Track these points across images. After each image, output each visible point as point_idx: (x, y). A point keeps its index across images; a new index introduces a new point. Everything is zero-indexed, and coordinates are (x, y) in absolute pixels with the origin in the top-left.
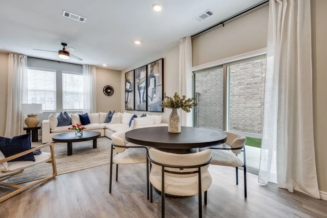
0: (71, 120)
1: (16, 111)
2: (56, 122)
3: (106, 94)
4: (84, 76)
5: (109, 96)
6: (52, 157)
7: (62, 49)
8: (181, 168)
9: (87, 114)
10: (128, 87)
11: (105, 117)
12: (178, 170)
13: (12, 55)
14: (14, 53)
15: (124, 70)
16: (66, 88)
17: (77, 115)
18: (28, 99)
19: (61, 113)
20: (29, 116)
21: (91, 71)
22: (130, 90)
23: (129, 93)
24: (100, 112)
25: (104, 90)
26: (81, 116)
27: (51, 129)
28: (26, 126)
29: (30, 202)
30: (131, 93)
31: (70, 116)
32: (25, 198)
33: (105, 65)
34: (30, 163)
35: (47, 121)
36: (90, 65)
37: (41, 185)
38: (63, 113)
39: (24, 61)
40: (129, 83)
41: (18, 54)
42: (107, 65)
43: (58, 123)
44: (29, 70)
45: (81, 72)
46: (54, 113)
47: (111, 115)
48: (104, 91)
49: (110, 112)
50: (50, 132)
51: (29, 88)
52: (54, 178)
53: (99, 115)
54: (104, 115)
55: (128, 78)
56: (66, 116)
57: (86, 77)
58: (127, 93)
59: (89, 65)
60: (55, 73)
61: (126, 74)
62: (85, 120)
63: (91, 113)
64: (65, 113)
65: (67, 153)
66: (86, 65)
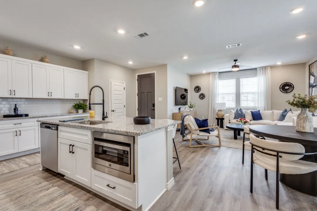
0: (245, 115)
1: (213, 107)
2: (233, 116)
3: (283, 91)
4: (258, 78)
5: (287, 93)
6: (219, 134)
7: (234, 65)
8: (264, 149)
9: (259, 111)
10: (312, 81)
11: (279, 115)
12: (261, 150)
13: (211, 73)
14: (212, 73)
15: (308, 61)
16: (243, 90)
17: (249, 112)
18: (219, 100)
19: (237, 110)
20: (218, 111)
21: (265, 72)
22: (314, 85)
23: (313, 89)
24: (274, 110)
25: (281, 87)
26: (254, 113)
27: (230, 120)
28: (217, 117)
29: (205, 151)
30: (315, 88)
31: (244, 112)
32: (204, 149)
33: (279, 63)
34: (208, 134)
35: (228, 115)
36: (264, 67)
37: (213, 147)
38: (239, 109)
39: (217, 76)
40: (313, 76)
41: (214, 73)
42: (282, 62)
43: (235, 117)
44: (219, 81)
45: (256, 75)
46: (233, 109)
47: (285, 113)
48: (281, 89)
49: (286, 110)
50: (229, 122)
51: (219, 93)
52: (219, 147)
53: (273, 112)
54: (278, 112)
55: (313, 71)
56: (241, 112)
57: (260, 78)
58: (311, 88)
59: (262, 67)
60: (235, 80)
61: (310, 67)
62: (257, 116)
63: (265, 110)
64: (240, 109)
65: (233, 137)
66: (260, 68)
